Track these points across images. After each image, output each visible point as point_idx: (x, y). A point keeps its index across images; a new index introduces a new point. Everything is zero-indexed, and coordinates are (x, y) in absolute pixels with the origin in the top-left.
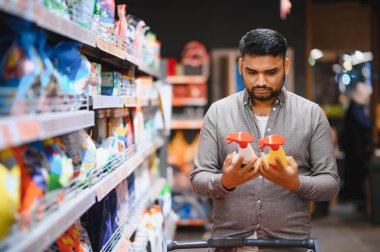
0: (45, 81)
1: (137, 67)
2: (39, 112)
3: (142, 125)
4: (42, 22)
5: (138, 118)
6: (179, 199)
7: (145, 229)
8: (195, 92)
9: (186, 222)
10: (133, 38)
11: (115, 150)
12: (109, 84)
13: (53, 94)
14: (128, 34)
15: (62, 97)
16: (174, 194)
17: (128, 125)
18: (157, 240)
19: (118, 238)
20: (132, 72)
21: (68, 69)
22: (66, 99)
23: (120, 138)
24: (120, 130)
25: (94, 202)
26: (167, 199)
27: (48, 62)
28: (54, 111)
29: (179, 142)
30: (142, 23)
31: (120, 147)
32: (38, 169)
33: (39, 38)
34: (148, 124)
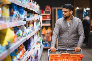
0: (18, 15)
1: (34, 12)
2: (17, 21)
3: (36, 25)
4: (17, 4)
5: (35, 23)
6: (44, 42)
7: (37, 47)
8: (48, 17)
9: (46, 48)
10: (34, 5)
11: (30, 30)
12: (29, 16)
13: (19, 18)
14: (33, 5)
15: (20, 18)
16: (43, 41)
17: (33, 25)
18: (39, 50)
19: (31, 48)
20: (33, 13)
21: (21, 13)
22: (21, 19)
23: (31, 27)
24: (31, 26)
25: (26, 40)
26: (41, 41)
27: (18, 11)
28: (19, 21)
29: (44, 29)
30: (36, 2)
31: (31, 29)
32: (16, 32)
33: (16, 7)
34: (37, 25)
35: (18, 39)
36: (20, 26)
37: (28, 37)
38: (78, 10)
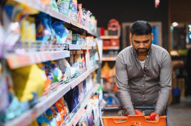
0: (52, 38)
1: (87, 31)
2: (50, 50)
3: (89, 58)
4: (51, 15)
5: (87, 55)
6: (106, 95)
7: (91, 105)
8: (114, 43)
10: (85, 18)
11: (78, 68)
12: (75, 39)
13: (55, 43)
14: (83, 17)
15: (58, 44)
16: (104, 92)
17: (83, 58)
18: (96, 111)
19: (79, 107)
20: (85, 33)
21: (59, 33)
22: (59, 45)
23: (80, 63)
24: (80, 60)
25: (70, 89)
26: (101, 92)
27: (53, 30)
28: (55, 50)
29: (106, 67)
30: (89, 12)
31: (80, 67)
32: (50, 73)
33: (49, 21)
34: (92, 58)
35: (54, 87)
36: (57, 61)
37: (73, 84)
38: (175, 28)
